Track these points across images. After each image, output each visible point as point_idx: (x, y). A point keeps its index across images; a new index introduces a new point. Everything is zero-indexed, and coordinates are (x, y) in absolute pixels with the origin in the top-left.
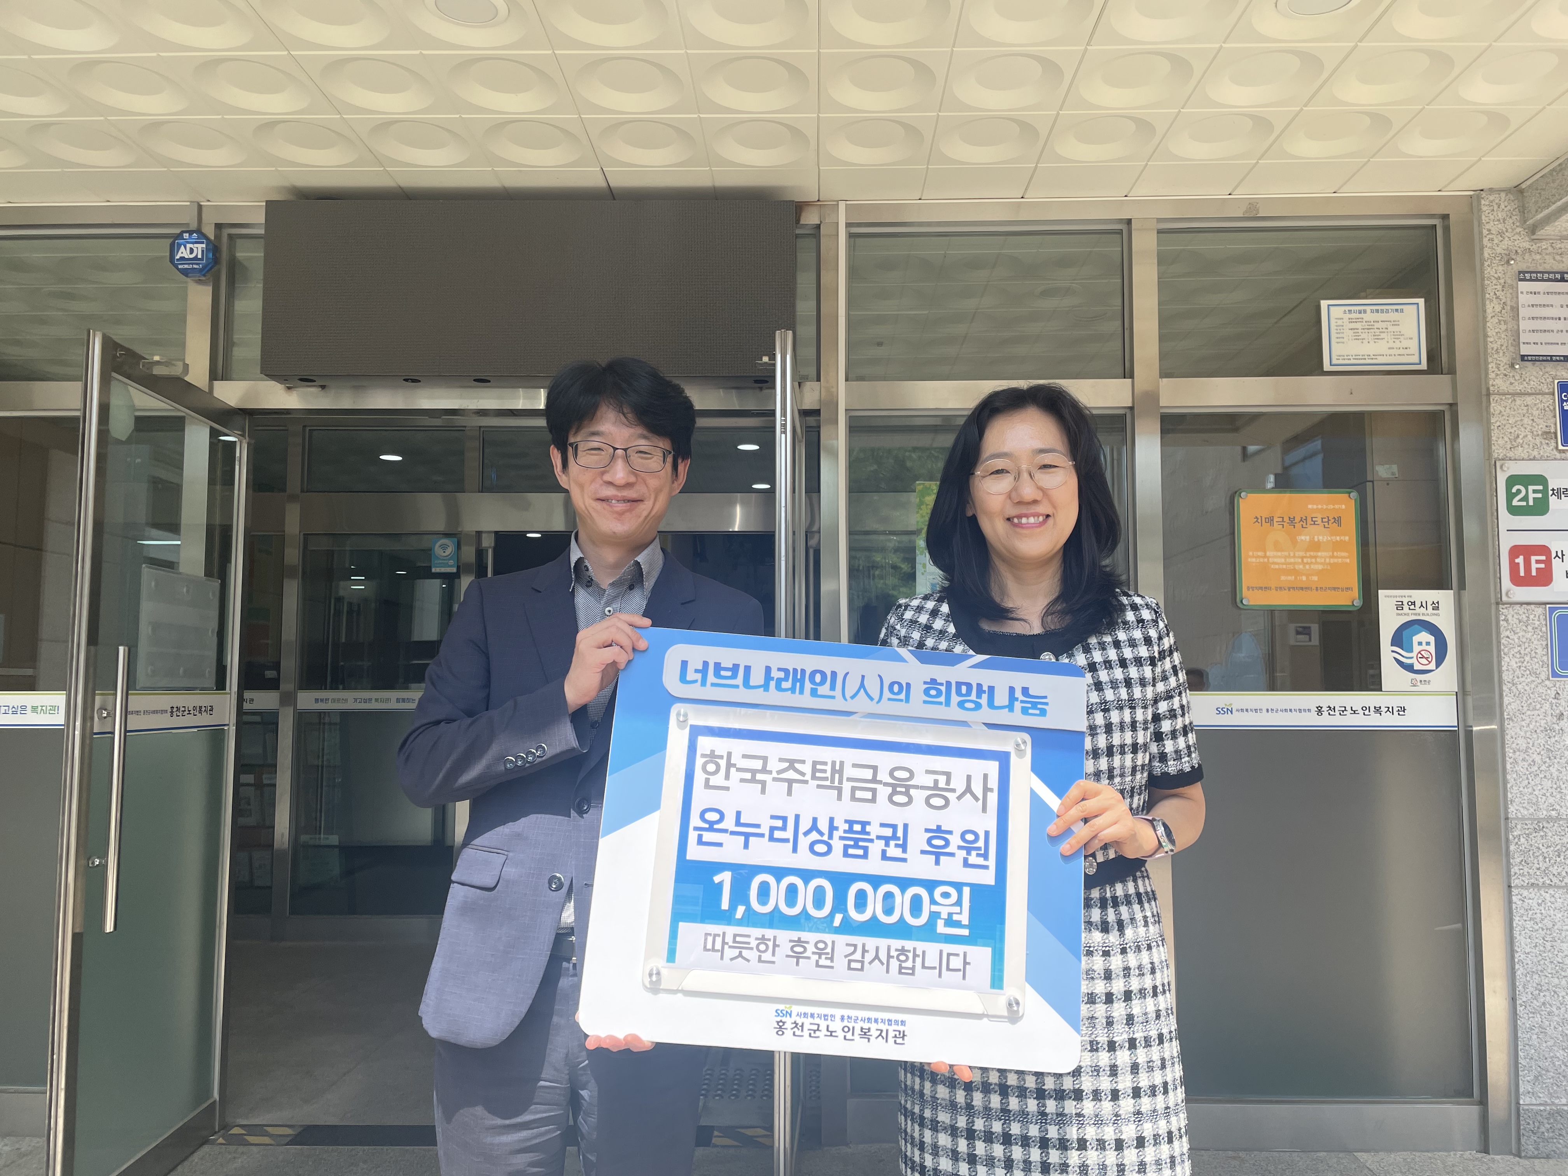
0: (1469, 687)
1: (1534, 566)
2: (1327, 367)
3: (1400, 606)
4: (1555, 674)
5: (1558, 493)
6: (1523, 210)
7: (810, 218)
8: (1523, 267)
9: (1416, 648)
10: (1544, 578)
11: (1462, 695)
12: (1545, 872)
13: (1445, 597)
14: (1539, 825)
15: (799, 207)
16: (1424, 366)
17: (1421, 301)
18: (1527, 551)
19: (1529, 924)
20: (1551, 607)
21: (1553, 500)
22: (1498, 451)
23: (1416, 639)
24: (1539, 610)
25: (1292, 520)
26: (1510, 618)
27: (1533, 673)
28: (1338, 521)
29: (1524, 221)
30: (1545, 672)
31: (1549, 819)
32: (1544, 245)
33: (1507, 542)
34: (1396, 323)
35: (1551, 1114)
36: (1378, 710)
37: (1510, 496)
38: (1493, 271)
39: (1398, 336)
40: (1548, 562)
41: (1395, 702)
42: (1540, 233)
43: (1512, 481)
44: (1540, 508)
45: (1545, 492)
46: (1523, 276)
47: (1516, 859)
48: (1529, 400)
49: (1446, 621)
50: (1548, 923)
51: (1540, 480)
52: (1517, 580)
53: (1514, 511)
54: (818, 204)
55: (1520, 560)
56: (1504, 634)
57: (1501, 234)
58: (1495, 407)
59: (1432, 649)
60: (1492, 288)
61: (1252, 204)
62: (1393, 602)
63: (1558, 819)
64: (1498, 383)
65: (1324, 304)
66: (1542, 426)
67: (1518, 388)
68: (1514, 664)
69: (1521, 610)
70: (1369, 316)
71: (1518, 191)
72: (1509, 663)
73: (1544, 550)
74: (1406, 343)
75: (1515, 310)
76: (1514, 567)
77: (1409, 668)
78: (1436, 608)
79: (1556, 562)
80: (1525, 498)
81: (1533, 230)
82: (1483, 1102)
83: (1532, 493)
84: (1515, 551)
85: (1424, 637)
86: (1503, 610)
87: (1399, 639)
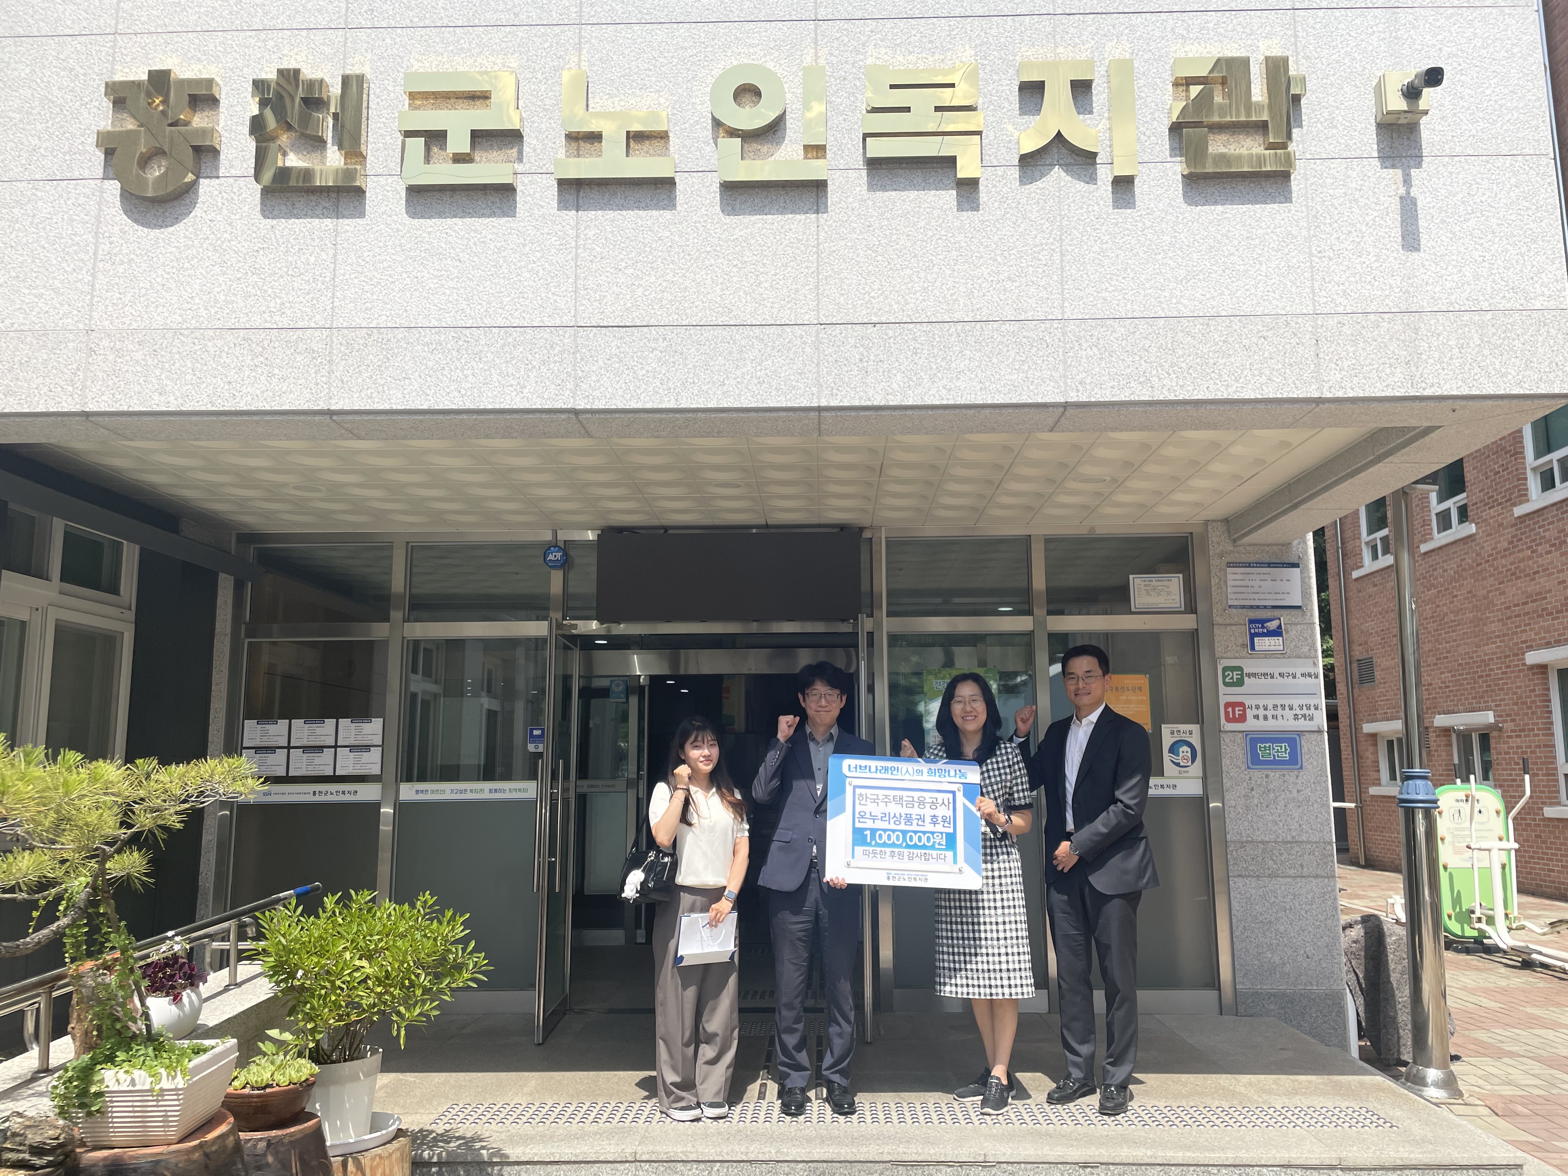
0: (1208, 774)
1: (1237, 713)
2: (1133, 609)
3: (1172, 733)
4: (1249, 768)
5: (1249, 675)
6: (1229, 531)
7: (867, 534)
8: (1229, 560)
9: (1181, 754)
10: (1243, 718)
11: (1205, 779)
12: (1246, 869)
13: (1195, 728)
14: (1242, 844)
15: (861, 529)
16: (1183, 609)
17: (1181, 576)
18: (1234, 705)
19: (1238, 896)
20: (1246, 733)
21: (1246, 679)
22: (1218, 654)
23: (1181, 750)
24: (1240, 735)
25: (1117, 689)
26: (1226, 739)
27: (1238, 767)
28: (1140, 689)
29: (1230, 536)
30: (1243, 767)
31: (1247, 842)
32: (1241, 548)
33: (1223, 700)
34: (1168, 587)
35: (1253, 994)
36: (1162, 786)
37: (1224, 677)
38: (1214, 562)
39: (1169, 593)
40: (1244, 711)
41: (1171, 782)
42: (1239, 543)
43: (1225, 669)
44: (1240, 683)
45: (1242, 675)
46: (1230, 565)
47: (1231, 862)
48: (1234, 628)
49: (1196, 741)
50: (1248, 895)
51: (1240, 669)
52: (1228, 720)
53: (1226, 684)
54: (871, 527)
55: (1230, 710)
56: (1223, 747)
57: (1218, 543)
58: (1216, 631)
59: (1189, 754)
60: (1214, 570)
61: (1092, 529)
62: (1169, 731)
63: (1252, 842)
64: (1218, 619)
65: (1131, 577)
66: (1240, 641)
67: (1228, 621)
68: (1228, 762)
69: (1231, 735)
70: (1154, 583)
71: (1226, 521)
72: (1226, 762)
73: (1242, 704)
74: (1173, 597)
75: (1226, 582)
76: (1227, 713)
77: (1178, 765)
78: (1191, 733)
79: (1248, 711)
80: (1232, 678)
81: (1235, 541)
82: (1219, 989)
83: (1236, 675)
84: (1227, 705)
85: (1185, 748)
86: (1222, 735)
87: (1173, 749)
